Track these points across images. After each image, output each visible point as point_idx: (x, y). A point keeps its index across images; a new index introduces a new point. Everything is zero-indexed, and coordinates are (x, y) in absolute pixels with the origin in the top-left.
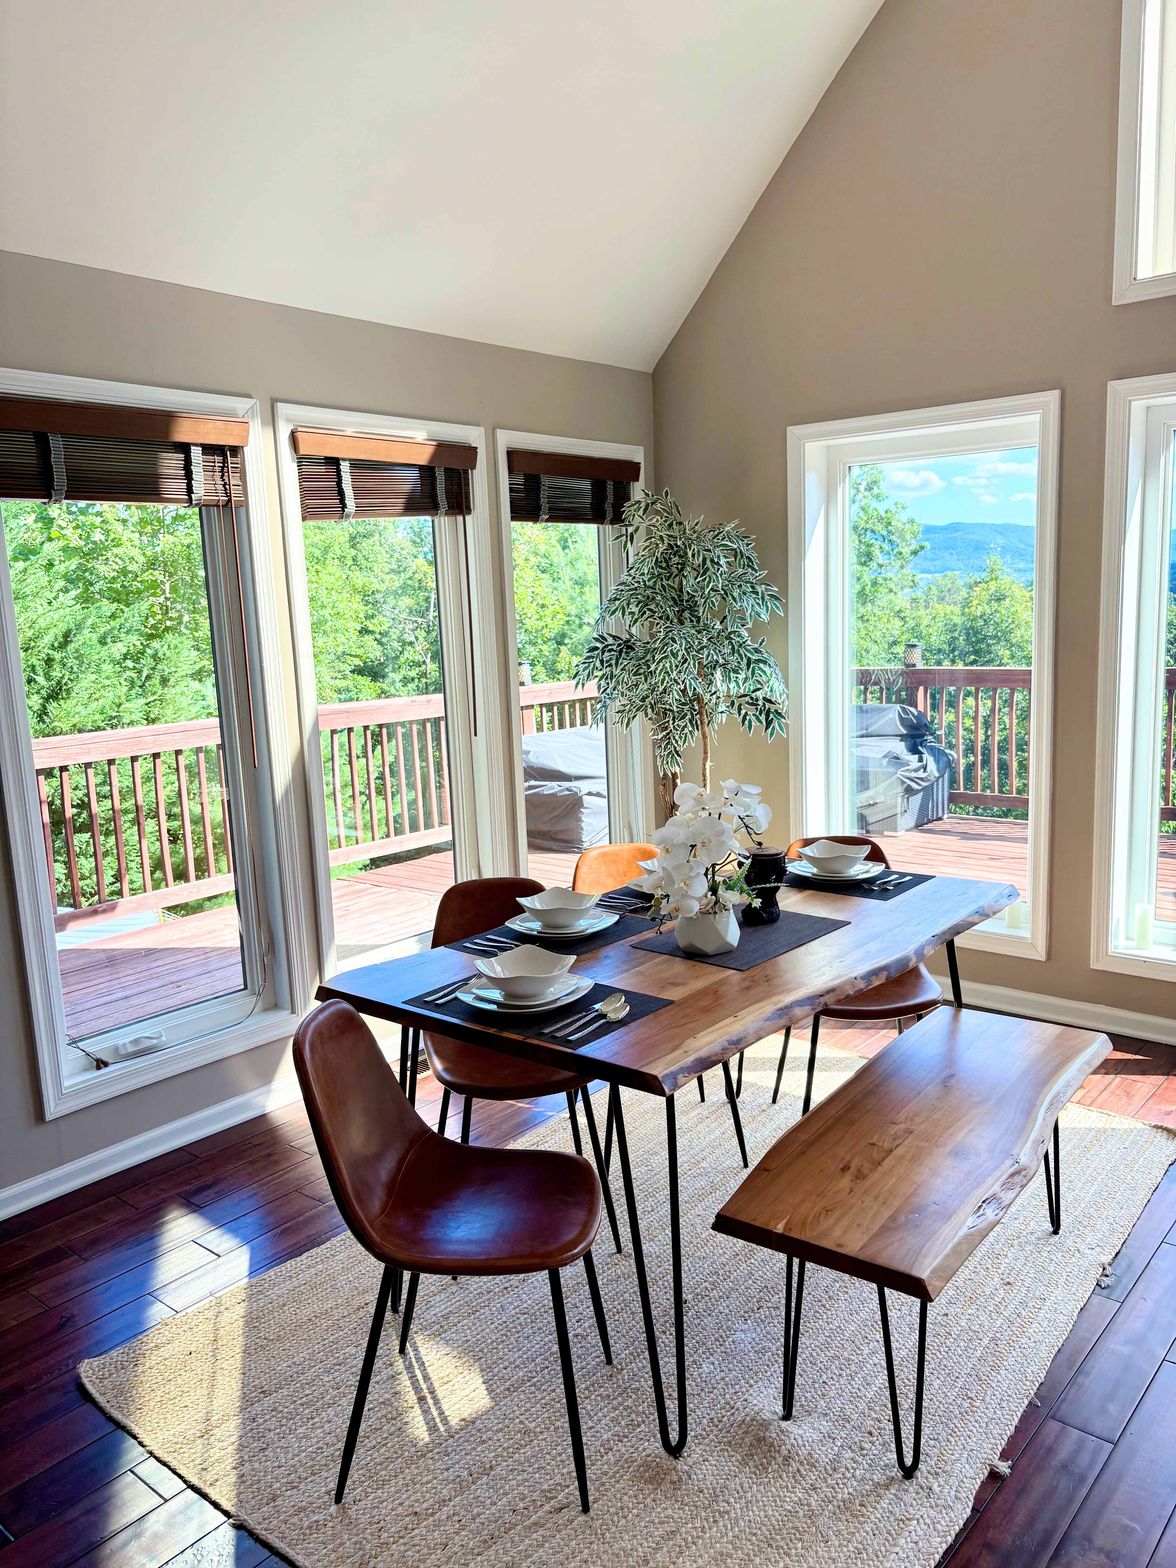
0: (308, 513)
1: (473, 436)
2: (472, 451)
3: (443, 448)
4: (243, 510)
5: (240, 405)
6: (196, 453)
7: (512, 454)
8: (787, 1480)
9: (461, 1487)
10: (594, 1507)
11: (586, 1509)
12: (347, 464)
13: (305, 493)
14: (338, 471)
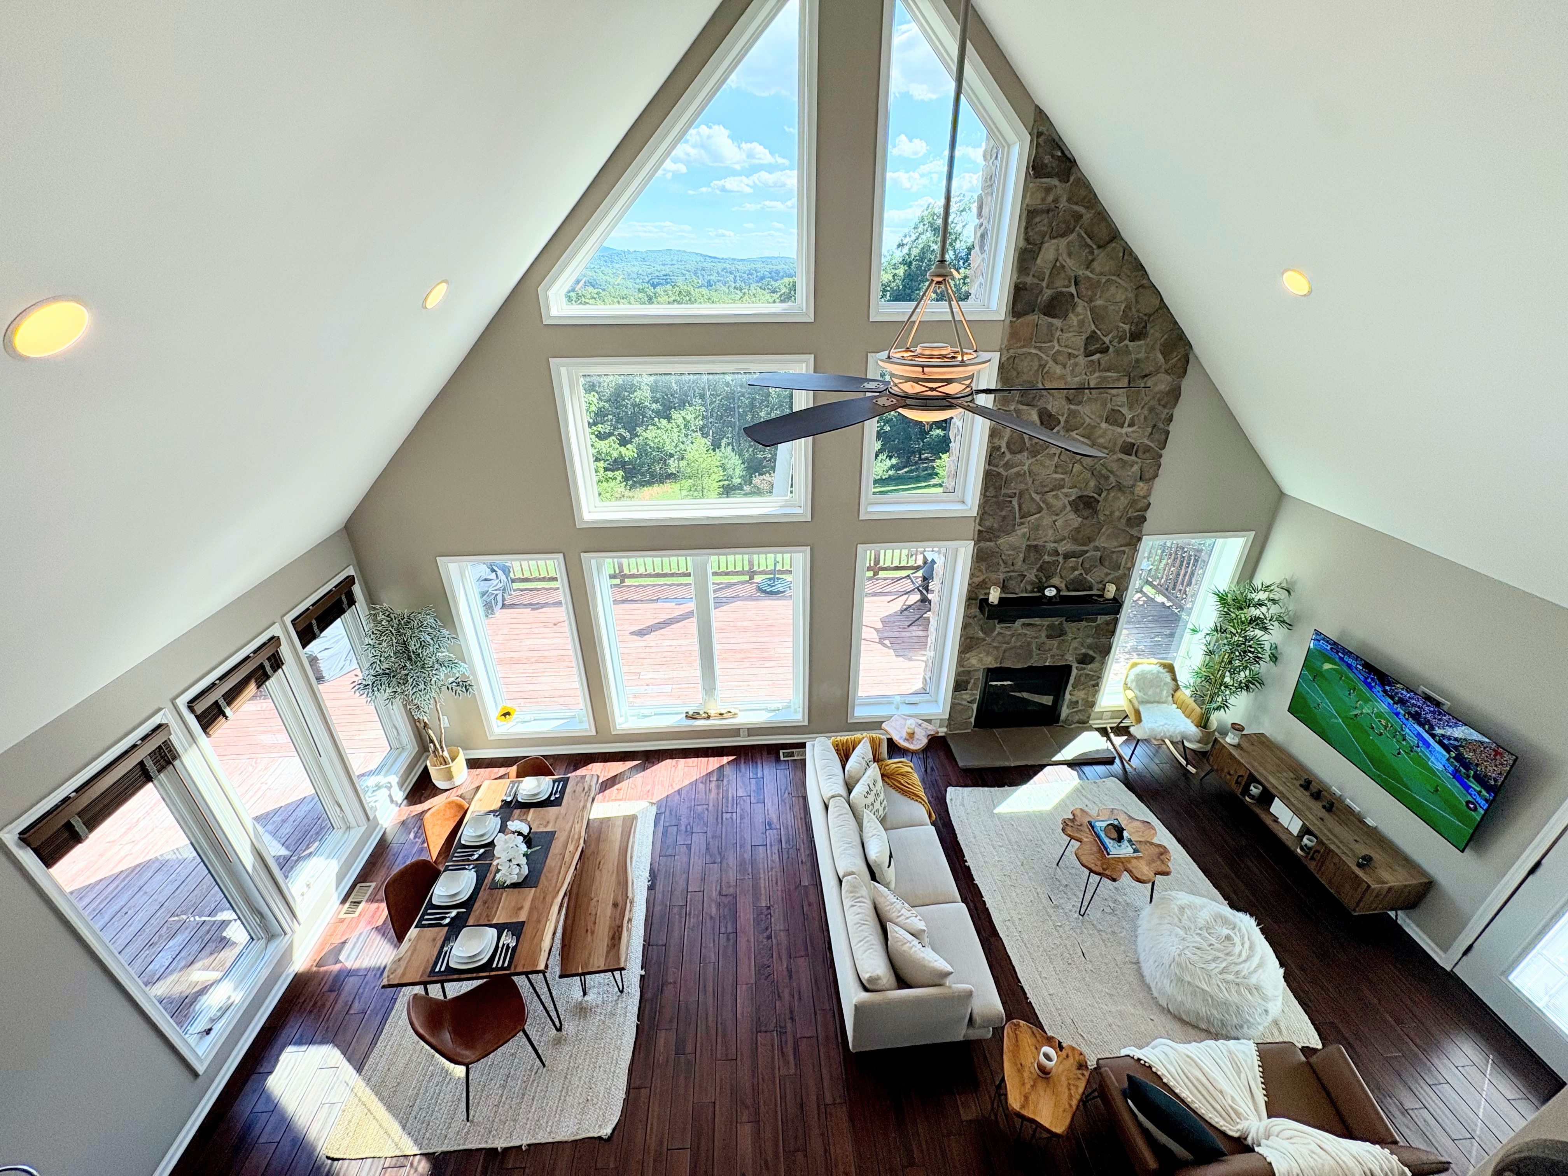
1: (274, 631)
2: (276, 639)
3: (262, 650)
8: (593, 1016)
9: (504, 1087)
10: (546, 1063)
11: (544, 1065)
12: (221, 699)
14: (218, 705)
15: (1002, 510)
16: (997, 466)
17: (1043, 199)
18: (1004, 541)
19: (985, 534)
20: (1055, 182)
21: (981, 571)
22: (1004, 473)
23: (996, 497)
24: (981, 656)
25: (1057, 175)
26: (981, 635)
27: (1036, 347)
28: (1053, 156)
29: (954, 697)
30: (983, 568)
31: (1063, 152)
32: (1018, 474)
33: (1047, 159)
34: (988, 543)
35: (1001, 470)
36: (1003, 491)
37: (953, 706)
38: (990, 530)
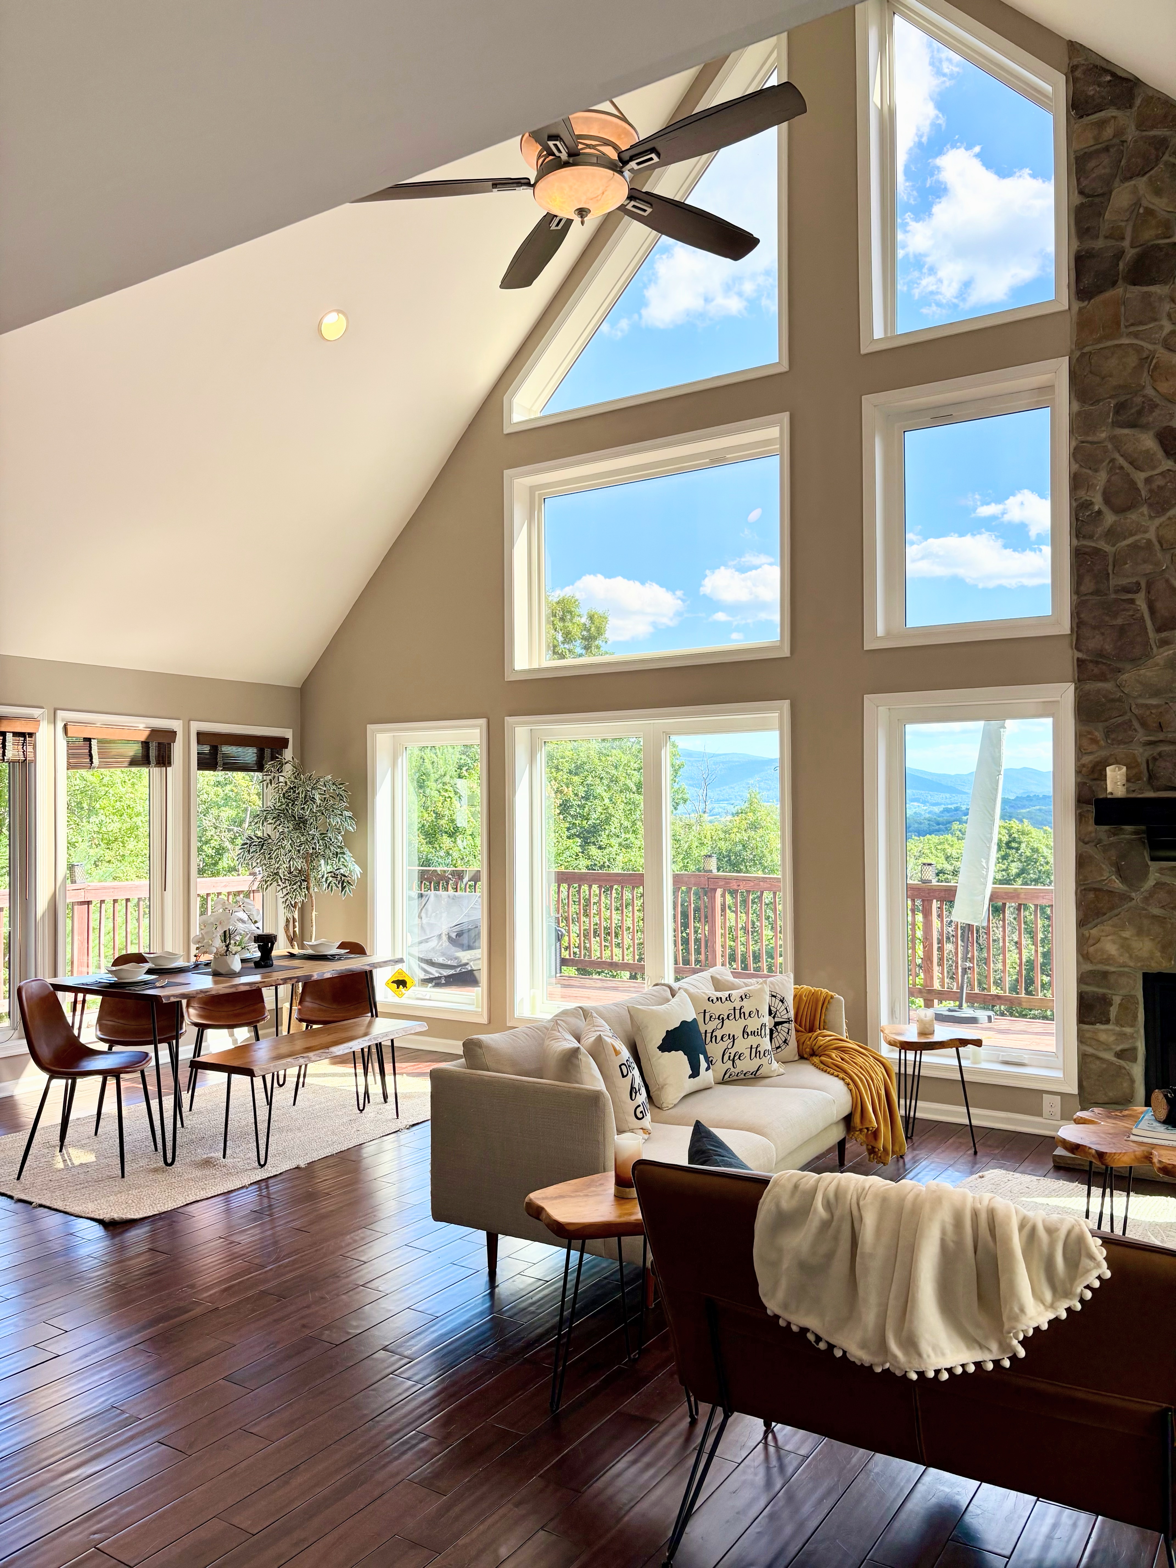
0: (70, 766)
1: (176, 725)
2: (173, 733)
3: (155, 732)
4: (33, 764)
5: (36, 712)
6: (9, 737)
7: (199, 734)
12: (96, 741)
13: (69, 756)
14: (90, 745)
15: (1115, 616)
16: (1091, 537)
17: (1096, 138)
18: (1129, 677)
19: (1091, 666)
20: (1111, 112)
21: (1094, 741)
22: (1107, 548)
23: (1097, 592)
24: (1126, 934)
25: (1113, 103)
26: (1117, 885)
27: (1129, 334)
28: (1099, 85)
29: (1081, 1038)
30: (1099, 735)
31: (1113, 75)
32: (1135, 547)
33: (1091, 91)
34: (1100, 685)
35: (1103, 545)
36: (1114, 582)
37: (1084, 1059)
38: (1100, 656)
